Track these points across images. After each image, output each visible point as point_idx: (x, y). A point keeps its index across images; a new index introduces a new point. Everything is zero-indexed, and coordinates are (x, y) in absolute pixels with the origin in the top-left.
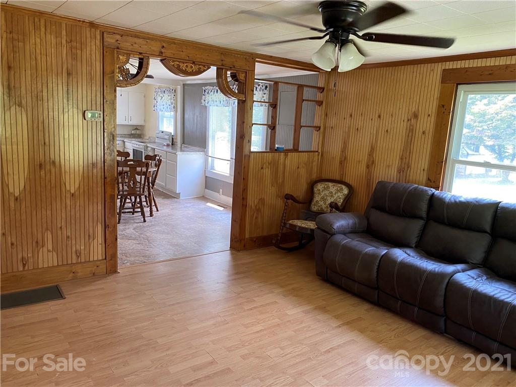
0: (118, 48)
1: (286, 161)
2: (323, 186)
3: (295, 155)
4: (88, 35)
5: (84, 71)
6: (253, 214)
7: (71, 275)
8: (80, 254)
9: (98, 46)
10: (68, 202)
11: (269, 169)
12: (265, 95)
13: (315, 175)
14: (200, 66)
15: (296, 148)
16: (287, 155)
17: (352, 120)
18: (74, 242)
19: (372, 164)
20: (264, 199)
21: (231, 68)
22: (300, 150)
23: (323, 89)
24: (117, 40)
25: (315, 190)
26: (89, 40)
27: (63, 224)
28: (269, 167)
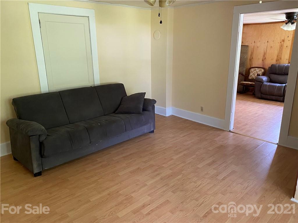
2: (253, 69)
17: (255, 44)
19: (265, 59)
25: (250, 71)
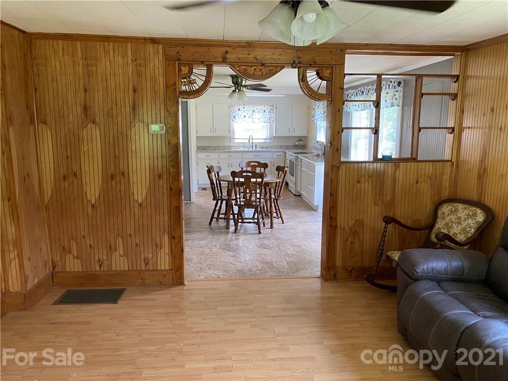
0: (179, 60)
1: (397, 174)
2: (450, 207)
3: (413, 165)
4: (151, 52)
5: (149, 86)
6: (347, 239)
7: (140, 281)
8: (148, 262)
9: (161, 61)
10: (137, 212)
11: (370, 184)
12: (397, 93)
13: (447, 192)
14: (271, 68)
15: (414, 156)
16: (399, 166)
17: (495, 116)
18: (142, 250)
20: (363, 220)
21: (310, 65)
22: (419, 159)
23: (458, 77)
24: (178, 52)
25: (440, 212)
26: (152, 55)
27: (132, 232)
28: (370, 180)
